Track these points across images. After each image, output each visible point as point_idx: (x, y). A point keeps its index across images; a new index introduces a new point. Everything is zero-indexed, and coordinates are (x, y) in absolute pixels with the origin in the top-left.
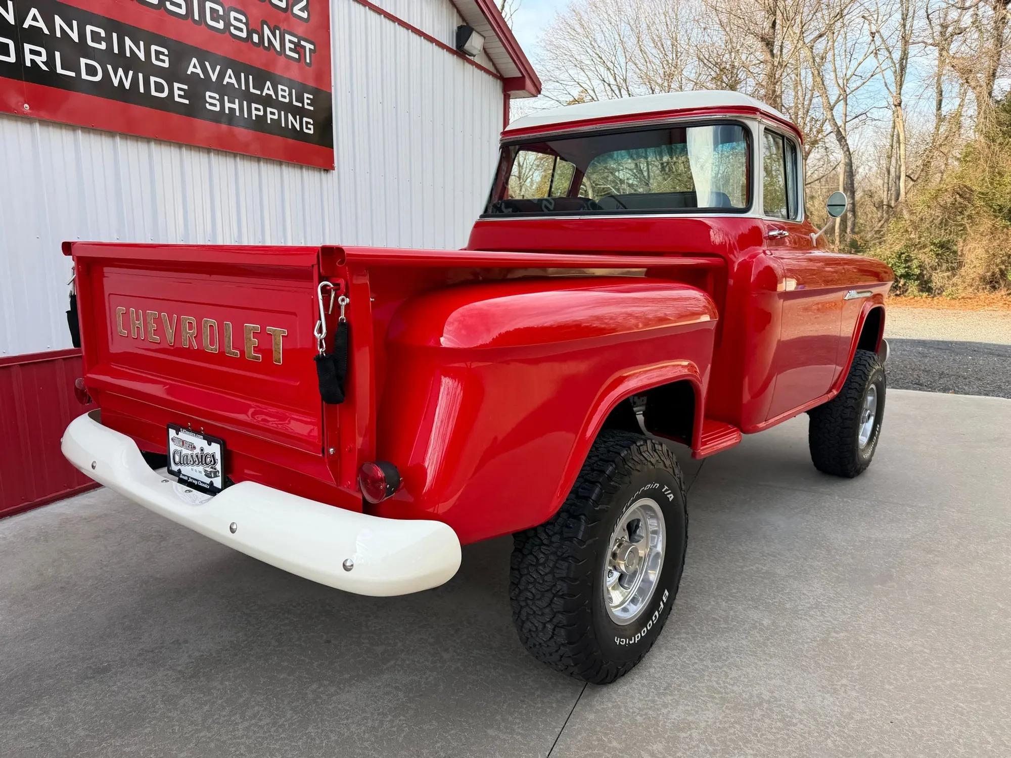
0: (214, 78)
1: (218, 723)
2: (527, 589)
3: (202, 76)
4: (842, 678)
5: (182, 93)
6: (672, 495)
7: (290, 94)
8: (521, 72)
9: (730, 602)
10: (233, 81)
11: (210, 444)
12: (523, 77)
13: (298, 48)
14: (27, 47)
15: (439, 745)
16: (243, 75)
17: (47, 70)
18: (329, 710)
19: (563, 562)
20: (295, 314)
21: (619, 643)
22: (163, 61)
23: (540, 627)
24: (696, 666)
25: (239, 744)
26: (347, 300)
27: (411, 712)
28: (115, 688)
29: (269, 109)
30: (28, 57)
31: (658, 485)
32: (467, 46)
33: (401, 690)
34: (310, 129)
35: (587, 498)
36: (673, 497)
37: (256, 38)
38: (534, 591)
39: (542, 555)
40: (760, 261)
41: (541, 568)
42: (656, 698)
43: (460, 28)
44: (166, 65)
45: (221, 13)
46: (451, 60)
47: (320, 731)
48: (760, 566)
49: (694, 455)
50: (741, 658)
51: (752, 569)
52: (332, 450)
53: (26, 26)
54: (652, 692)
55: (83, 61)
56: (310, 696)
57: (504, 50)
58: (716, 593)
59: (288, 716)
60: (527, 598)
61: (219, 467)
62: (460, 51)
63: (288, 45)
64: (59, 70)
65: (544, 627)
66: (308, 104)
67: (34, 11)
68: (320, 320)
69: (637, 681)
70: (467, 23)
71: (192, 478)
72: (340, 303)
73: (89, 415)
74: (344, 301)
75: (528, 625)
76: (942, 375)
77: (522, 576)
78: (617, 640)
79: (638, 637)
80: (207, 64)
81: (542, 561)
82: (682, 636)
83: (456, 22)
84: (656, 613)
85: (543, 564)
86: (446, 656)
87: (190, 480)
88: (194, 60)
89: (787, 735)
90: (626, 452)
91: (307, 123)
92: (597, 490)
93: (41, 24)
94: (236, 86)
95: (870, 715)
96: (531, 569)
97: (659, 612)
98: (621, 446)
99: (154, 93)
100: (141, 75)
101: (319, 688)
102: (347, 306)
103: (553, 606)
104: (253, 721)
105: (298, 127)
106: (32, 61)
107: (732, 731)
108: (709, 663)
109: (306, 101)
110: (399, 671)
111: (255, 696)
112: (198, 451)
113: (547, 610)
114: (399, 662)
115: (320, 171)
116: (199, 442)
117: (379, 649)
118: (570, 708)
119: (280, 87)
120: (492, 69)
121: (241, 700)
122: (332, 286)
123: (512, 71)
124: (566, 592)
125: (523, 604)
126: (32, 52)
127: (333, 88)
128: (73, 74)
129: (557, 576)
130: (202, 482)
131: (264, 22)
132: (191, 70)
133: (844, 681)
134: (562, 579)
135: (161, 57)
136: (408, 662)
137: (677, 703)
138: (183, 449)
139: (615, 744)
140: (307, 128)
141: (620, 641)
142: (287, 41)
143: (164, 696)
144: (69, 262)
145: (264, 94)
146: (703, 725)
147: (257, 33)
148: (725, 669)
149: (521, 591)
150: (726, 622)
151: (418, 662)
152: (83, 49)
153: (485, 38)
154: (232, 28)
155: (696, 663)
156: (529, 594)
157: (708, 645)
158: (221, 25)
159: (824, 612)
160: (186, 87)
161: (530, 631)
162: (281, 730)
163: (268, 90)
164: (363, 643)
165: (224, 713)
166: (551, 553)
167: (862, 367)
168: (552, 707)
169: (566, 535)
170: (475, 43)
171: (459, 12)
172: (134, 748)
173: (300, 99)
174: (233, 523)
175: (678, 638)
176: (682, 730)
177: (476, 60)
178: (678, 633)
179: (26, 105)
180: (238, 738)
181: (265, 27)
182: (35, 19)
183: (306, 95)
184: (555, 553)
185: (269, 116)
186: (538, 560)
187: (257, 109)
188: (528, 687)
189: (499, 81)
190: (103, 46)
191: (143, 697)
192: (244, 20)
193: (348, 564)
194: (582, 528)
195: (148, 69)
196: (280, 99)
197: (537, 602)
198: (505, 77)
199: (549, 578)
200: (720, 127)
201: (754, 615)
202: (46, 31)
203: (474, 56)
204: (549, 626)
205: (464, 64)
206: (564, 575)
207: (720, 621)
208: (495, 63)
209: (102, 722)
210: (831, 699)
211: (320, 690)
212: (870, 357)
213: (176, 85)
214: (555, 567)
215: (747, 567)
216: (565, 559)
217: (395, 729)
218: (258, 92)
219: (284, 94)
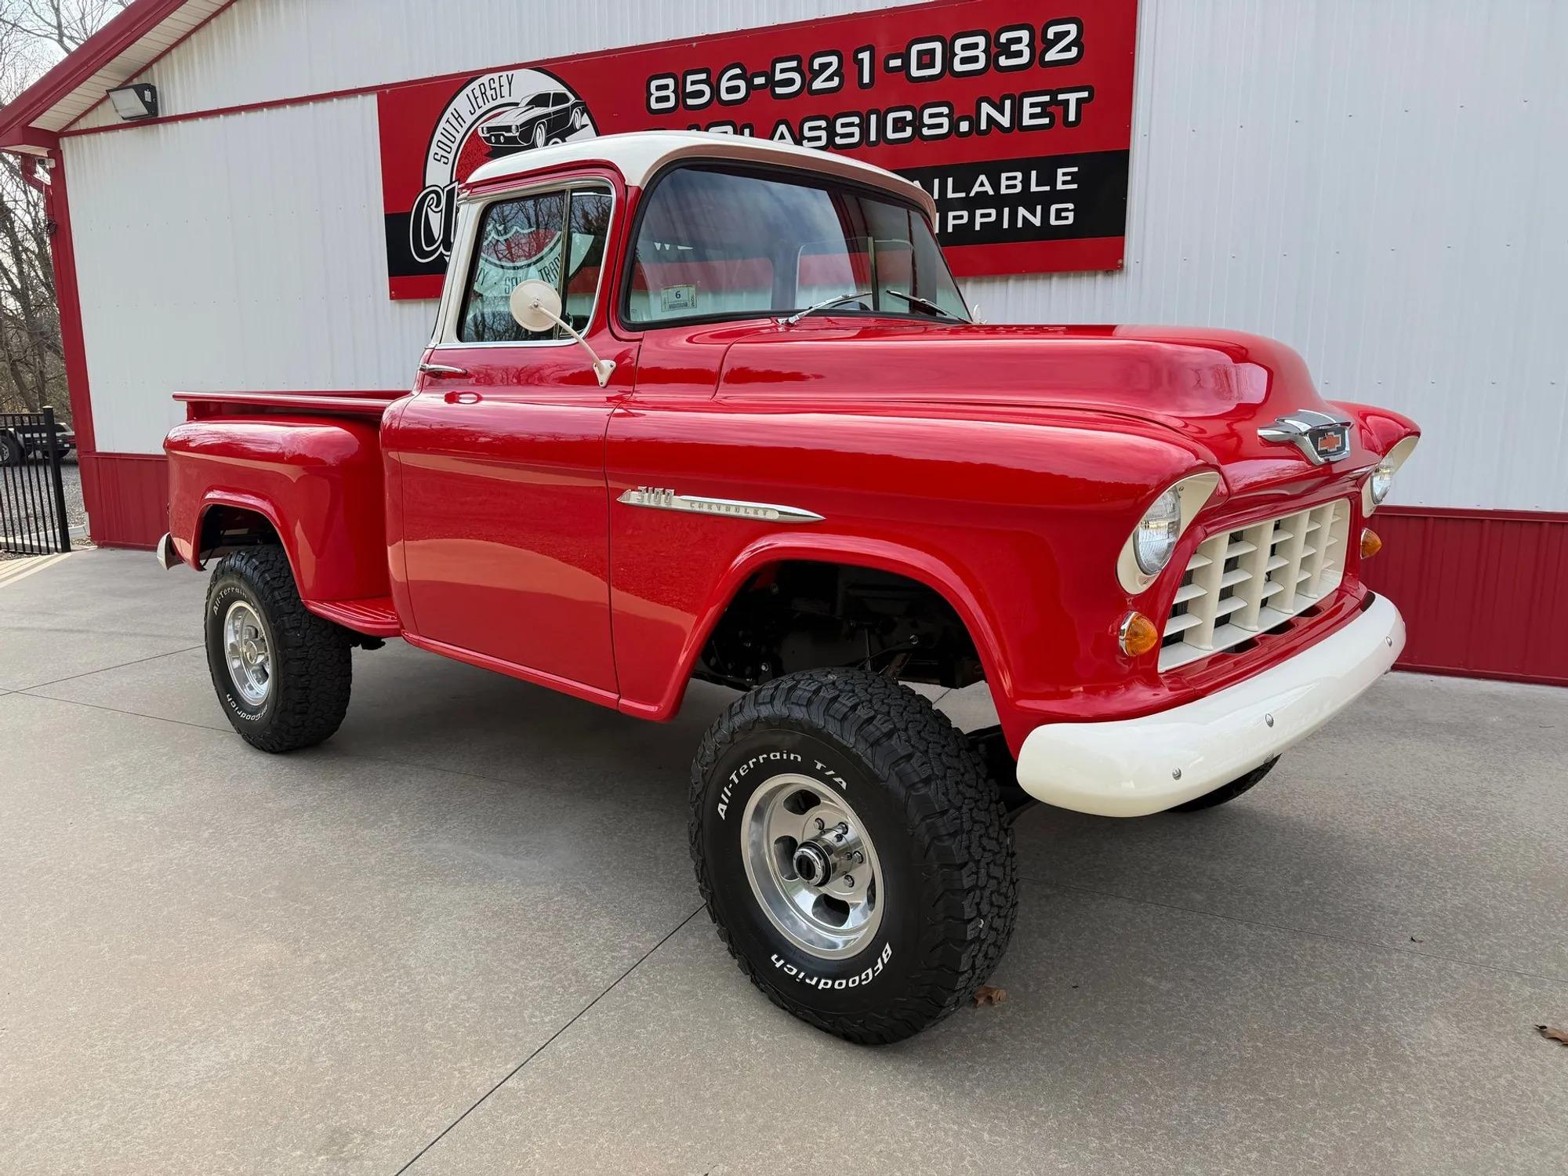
7: (1026, 180)
13: (1054, 109)
16: (936, 181)
29: (981, 211)
34: (1066, 218)
37: (964, 126)
45: (911, 117)
63: (1027, 112)
66: (1066, 182)
91: (1062, 211)
105: (1040, 221)
109: (1060, 178)
115: (1094, 274)
119: (1006, 175)
131: (982, 99)
140: (1059, 218)
142: (1026, 108)
145: (972, 194)
147: (968, 118)
154: (926, 130)
158: (907, 133)
163: (982, 185)
173: (1048, 178)
181: (984, 104)
183: (1062, 170)
185: (978, 221)
187: (956, 217)
192: (946, 112)
196: (1006, 191)
218: (963, 195)
219: (1011, 182)
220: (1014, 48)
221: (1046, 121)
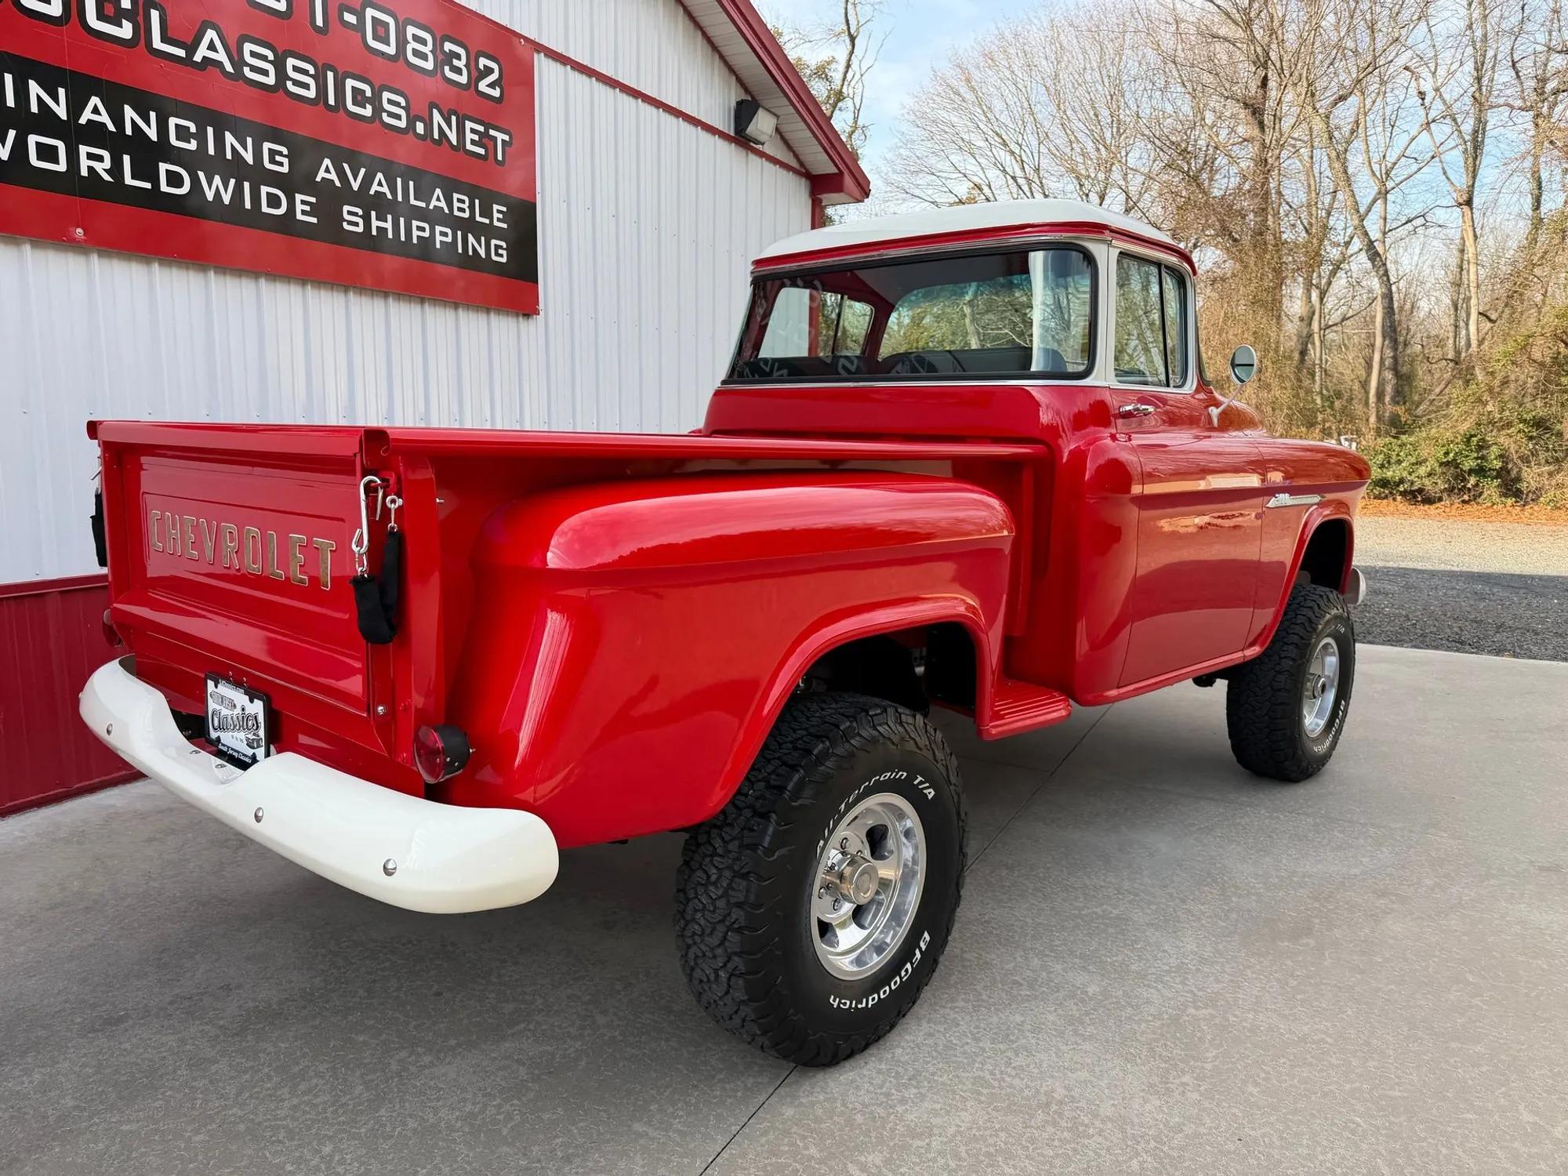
0: (355, 186)
1: (257, 1098)
2: (694, 920)
3: (338, 184)
4: (1183, 1072)
5: (307, 208)
6: (931, 790)
7: (472, 207)
8: (836, 166)
9: (1045, 959)
10: (385, 189)
11: (252, 701)
12: (841, 173)
13: (484, 140)
14: (84, 150)
15: (558, 1141)
16: (399, 180)
17: (111, 180)
18: (415, 1087)
19: (740, 880)
20: (342, 520)
21: (839, 1005)
22: (281, 164)
23: (712, 977)
24: (966, 1047)
25: (278, 1127)
26: (400, 502)
27: (531, 1095)
28: (127, 1046)
29: (438, 229)
30: (84, 164)
31: (905, 774)
32: (751, 130)
33: (524, 1064)
34: (501, 256)
35: (781, 789)
36: (933, 793)
37: (420, 128)
38: (702, 922)
39: (714, 871)
40: (1103, 450)
41: (712, 888)
42: (893, 1091)
43: (740, 104)
44: (285, 169)
45: (369, 94)
46: (726, 151)
47: (395, 1114)
48: (1110, 909)
49: (980, 733)
50: (1038, 1039)
51: (1096, 913)
52: (380, 708)
53: (83, 121)
54: (890, 1082)
55: (163, 167)
56: (394, 1067)
57: (810, 134)
58: (1028, 945)
59: (357, 1092)
60: (694, 934)
61: (262, 733)
62: (741, 138)
63: (469, 136)
64: (129, 180)
65: (717, 976)
66: (499, 220)
67: (95, 101)
68: (361, 528)
69: (871, 1065)
70: (753, 97)
71: (232, 749)
72: (389, 505)
73: (121, 663)
74: (395, 503)
75: (698, 973)
76: (1500, 628)
77: (688, 900)
78: (834, 1001)
79: (873, 999)
80: (346, 166)
81: (714, 878)
82: (957, 1004)
83: (735, 95)
84: (908, 966)
85: (715, 884)
86: (601, 1020)
87: (230, 752)
88: (327, 162)
89: (1075, 1150)
90: (848, 724)
91: (497, 247)
92: (796, 777)
93: (104, 118)
94: (389, 196)
95: (1211, 1128)
96: (701, 890)
97: (912, 964)
98: (843, 715)
99: (265, 209)
100: (247, 185)
101: (409, 1057)
102: (399, 510)
103: (727, 944)
104: (306, 1098)
105: (482, 252)
106: (91, 169)
107: (991, 1141)
108: (987, 1045)
109: (496, 215)
110: (528, 1038)
111: (317, 1063)
112: (238, 711)
113: (719, 951)
114: (531, 1027)
115: (517, 315)
116: (240, 698)
117: (509, 1007)
118: (762, 1098)
119: (456, 196)
120: (794, 163)
121: (296, 1069)
122: (379, 482)
123: (823, 165)
124: (743, 925)
125: (690, 941)
126: (90, 156)
127: (538, 197)
128: (148, 186)
129: (733, 900)
130: (244, 755)
131: (433, 105)
132: (321, 174)
133: (1186, 1079)
134: (739, 905)
135: (278, 158)
136: (544, 1027)
137: (923, 1097)
138: (221, 707)
139: (813, 1151)
140: (497, 254)
141: (840, 1002)
142: (468, 131)
143: (191, 1059)
144: (94, 449)
145: (431, 207)
146: (952, 1130)
147: (422, 120)
148: (1009, 1054)
149: (687, 923)
150: (1031, 987)
151: (560, 1027)
152: (162, 150)
153: (778, 117)
154: (384, 115)
155: (967, 1043)
156: (696, 927)
157: (995, 1019)
158: (368, 111)
159: (1187, 979)
160: (313, 200)
161: (701, 981)
162: (341, 1111)
163: (437, 201)
164: (488, 998)
165: (269, 1085)
166: (727, 868)
167: (1305, 611)
168: (736, 1097)
169: (746, 841)
170: (762, 125)
171: (739, 80)
172: (134, 1127)
173: (487, 212)
174: (259, 809)
175: (950, 1008)
176: (920, 1136)
177: (767, 149)
178: (953, 1000)
179: (79, 231)
180: (280, 1119)
181: (435, 111)
182: (96, 111)
183: (496, 207)
184: (730, 868)
185: (439, 238)
186: (709, 877)
187: (420, 229)
188: (708, 1068)
189: (804, 179)
190: (193, 145)
191: (164, 1058)
192: (403, 104)
193: (390, 866)
194: (770, 830)
195: (259, 175)
196: (456, 213)
197: (706, 938)
198: (814, 173)
199: (721, 904)
200: (1051, 252)
201: (1080, 979)
202: (111, 127)
203: (763, 144)
204: (722, 974)
205: (747, 154)
206: (742, 899)
207: (1021, 985)
208: (798, 153)
209: (100, 1089)
210: (1158, 1103)
211: (410, 1060)
212: (1321, 596)
213: (299, 197)
214: (730, 886)
215: (1088, 908)
216: (745, 876)
217: (501, 1117)
218: (423, 205)
219: (461, 206)
220: (456, 62)
221: (482, 151)
